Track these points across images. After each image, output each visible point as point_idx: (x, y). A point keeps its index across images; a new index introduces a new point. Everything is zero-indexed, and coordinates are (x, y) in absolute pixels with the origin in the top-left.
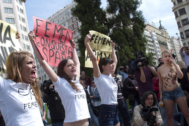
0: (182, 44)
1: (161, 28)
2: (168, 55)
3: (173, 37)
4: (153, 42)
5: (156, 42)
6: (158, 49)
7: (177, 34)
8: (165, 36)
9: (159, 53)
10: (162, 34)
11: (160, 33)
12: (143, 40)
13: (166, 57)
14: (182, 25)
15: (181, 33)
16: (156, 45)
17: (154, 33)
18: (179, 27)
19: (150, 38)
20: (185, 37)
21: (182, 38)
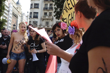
0: (28, 21)
1: (18, 3)
2: (24, 26)
3: (24, 14)
4: (8, 11)
5: (11, 12)
6: (10, 18)
7: (28, 12)
8: (18, 10)
9: (10, 22)
10: (17, 8)
11: (16, 7)
12: (2, 7)
13: (22, 27)
14: (33, 7)
15: (31, 13)
16: (10, 15)
17: (11, 5)
18: (31, 8)
19: (8, 7)
20: (32, 17)
21: (30, 17)
